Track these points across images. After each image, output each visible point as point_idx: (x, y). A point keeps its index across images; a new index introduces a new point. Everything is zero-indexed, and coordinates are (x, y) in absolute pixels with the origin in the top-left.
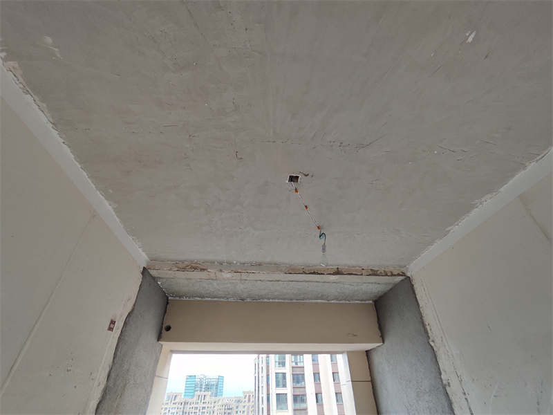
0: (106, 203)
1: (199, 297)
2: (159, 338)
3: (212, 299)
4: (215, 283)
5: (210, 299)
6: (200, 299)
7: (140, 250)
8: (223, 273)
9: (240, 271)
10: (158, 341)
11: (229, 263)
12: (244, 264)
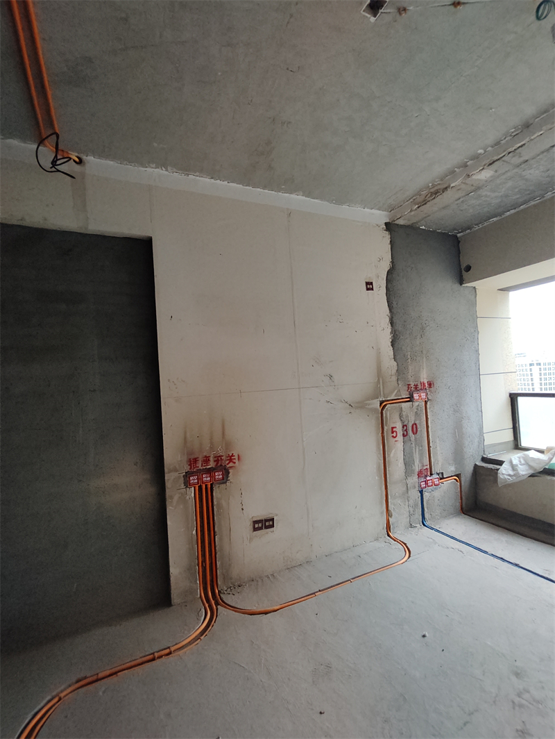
0: (293, 196)
1: (496, 216)
2: (461, 281)
3: (517, 210)
4: (483, 192)
5: (512, 211)
6: (498, 218)
7: (367, 210)
8: (474, 177)
9: (496, 158)
10: (461, 285)
11: (476, 157)
12: (498, 143)
